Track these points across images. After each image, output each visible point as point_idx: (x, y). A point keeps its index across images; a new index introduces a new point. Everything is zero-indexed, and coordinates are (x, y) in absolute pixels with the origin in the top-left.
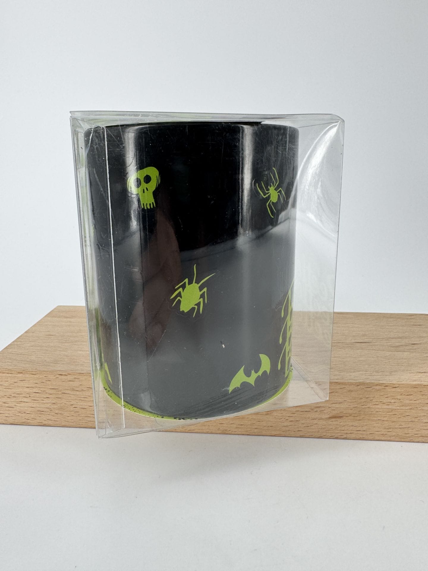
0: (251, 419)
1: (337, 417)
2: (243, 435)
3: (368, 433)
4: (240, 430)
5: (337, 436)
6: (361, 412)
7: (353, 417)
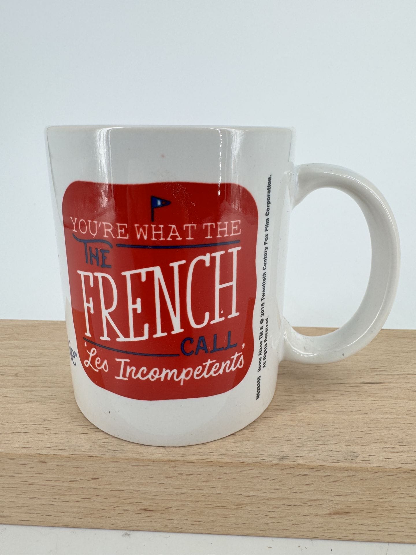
0: (214, 514)
1: (340, 513)
2: (202, 533)
3: (386, 533)
4: (197, 529)
5: (340, 537)
6: (377, 507)
7: (365, 514)
